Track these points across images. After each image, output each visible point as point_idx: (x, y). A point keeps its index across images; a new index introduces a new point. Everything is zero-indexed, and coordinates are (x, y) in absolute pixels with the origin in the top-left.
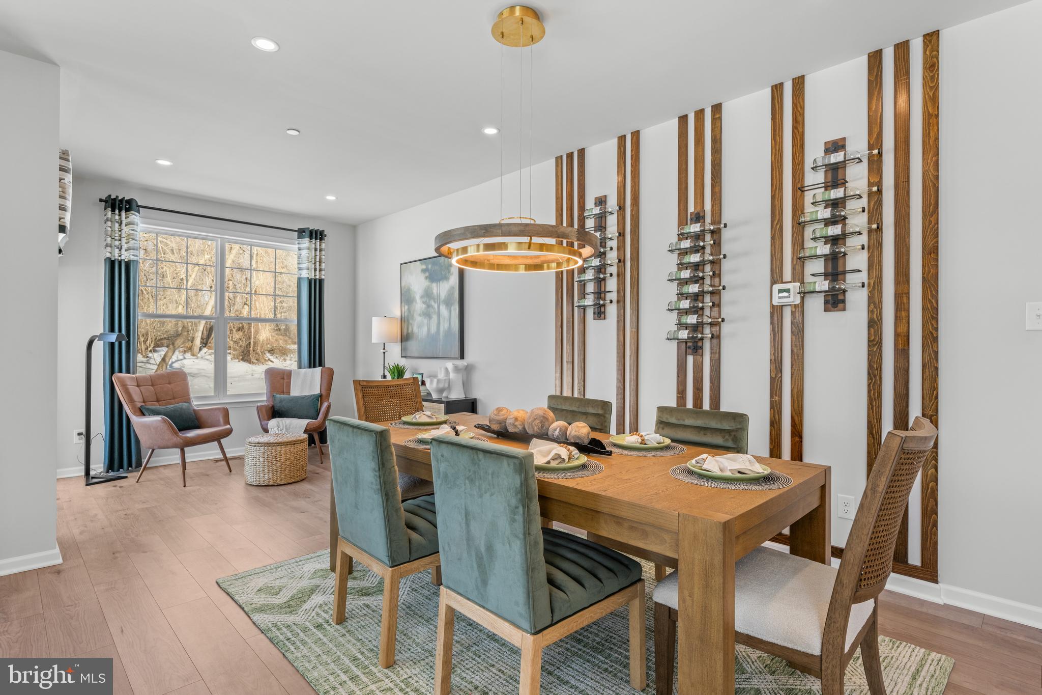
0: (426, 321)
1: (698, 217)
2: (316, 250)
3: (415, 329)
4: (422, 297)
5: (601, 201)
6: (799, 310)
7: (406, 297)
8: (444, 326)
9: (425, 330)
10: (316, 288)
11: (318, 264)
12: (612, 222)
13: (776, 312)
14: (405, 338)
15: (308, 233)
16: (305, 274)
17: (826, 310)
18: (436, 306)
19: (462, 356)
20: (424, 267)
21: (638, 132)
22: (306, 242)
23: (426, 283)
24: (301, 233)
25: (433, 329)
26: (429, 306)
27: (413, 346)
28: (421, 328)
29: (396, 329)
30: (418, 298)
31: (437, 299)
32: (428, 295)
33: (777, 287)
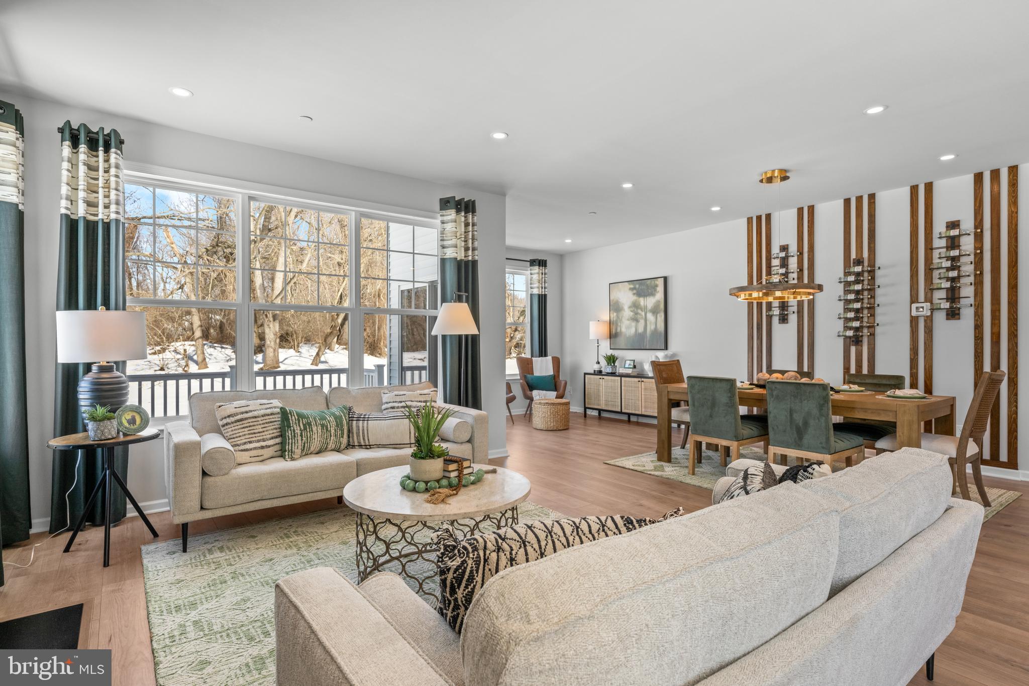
0: (634, 324)
1: (859, 262)
2: (542, 274)
3: (623, 330)
4: (630, 307)
5: (784, 248)
6: (929, 320)
7: (615, 307)
8: (651, 327)
9: (633, 331)
10: (542, 300)
11: (543, 282)
12: (793, 263)
13: (914, 321)
14: (613, 336)
15: (537, 262)
16: (536, 291)
17: (947, 319)
18: (643, 314)
19: (666, 348)
20: (632, 286)
21: (813, 206)
22: (536, 269)
23: (635, 298)
24: (533, 263)
25: (641, 330)
26: (636, 314)
27: (621, 342)
28: (628, 328)
29: (605, 330)
30: (626, 308)
31: (645, 309)
32: (635, 306)
33: (914, 306)
